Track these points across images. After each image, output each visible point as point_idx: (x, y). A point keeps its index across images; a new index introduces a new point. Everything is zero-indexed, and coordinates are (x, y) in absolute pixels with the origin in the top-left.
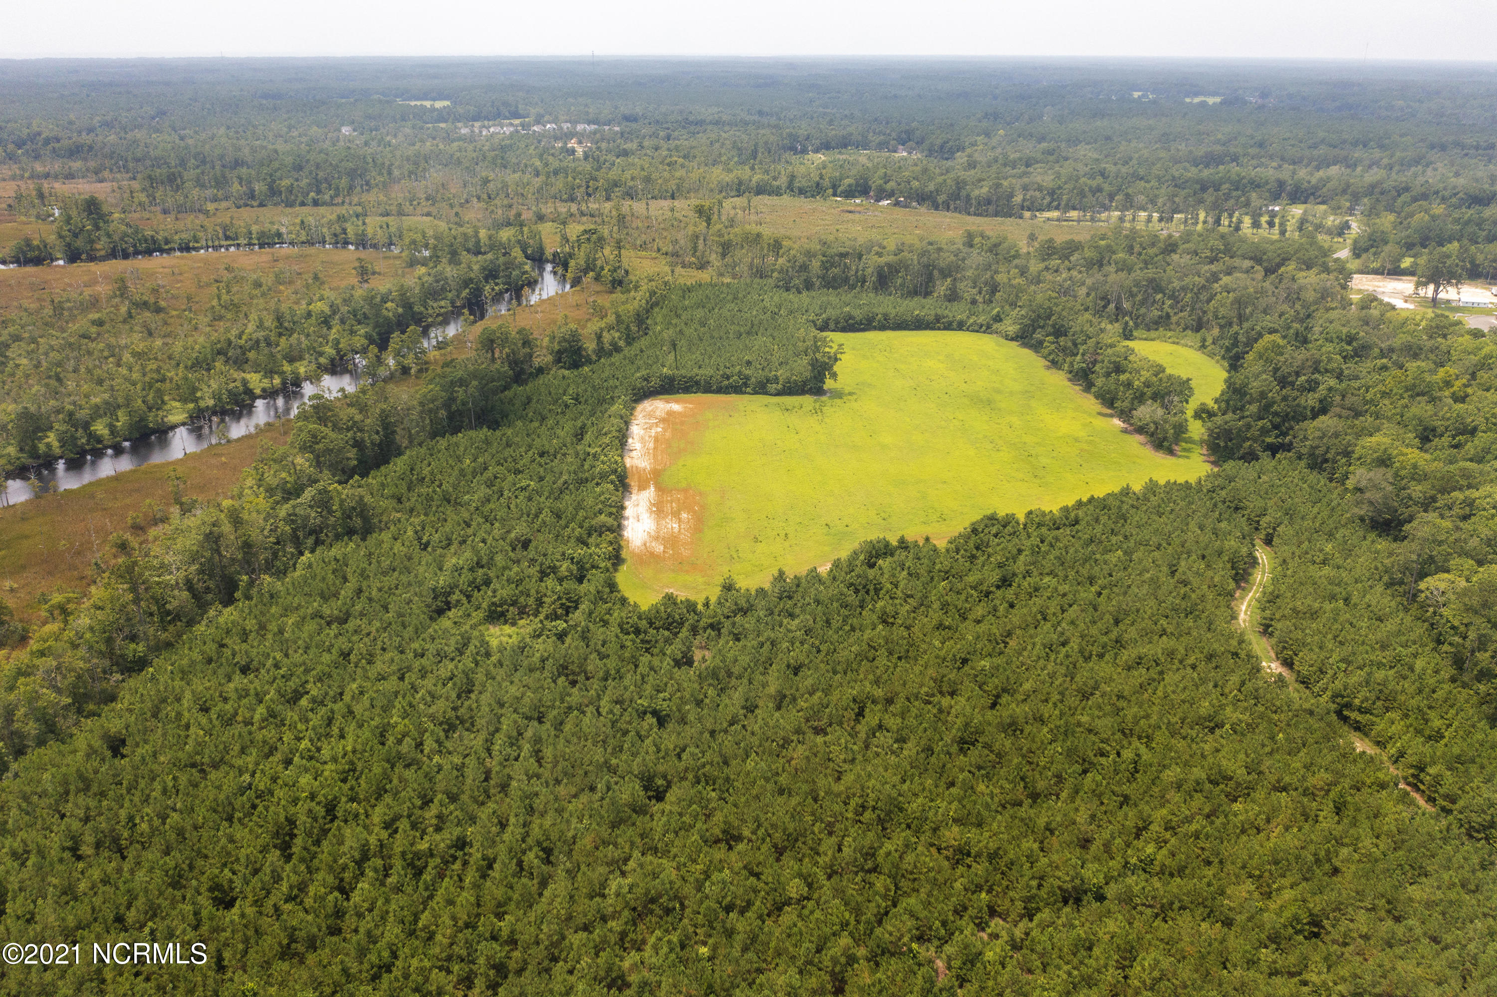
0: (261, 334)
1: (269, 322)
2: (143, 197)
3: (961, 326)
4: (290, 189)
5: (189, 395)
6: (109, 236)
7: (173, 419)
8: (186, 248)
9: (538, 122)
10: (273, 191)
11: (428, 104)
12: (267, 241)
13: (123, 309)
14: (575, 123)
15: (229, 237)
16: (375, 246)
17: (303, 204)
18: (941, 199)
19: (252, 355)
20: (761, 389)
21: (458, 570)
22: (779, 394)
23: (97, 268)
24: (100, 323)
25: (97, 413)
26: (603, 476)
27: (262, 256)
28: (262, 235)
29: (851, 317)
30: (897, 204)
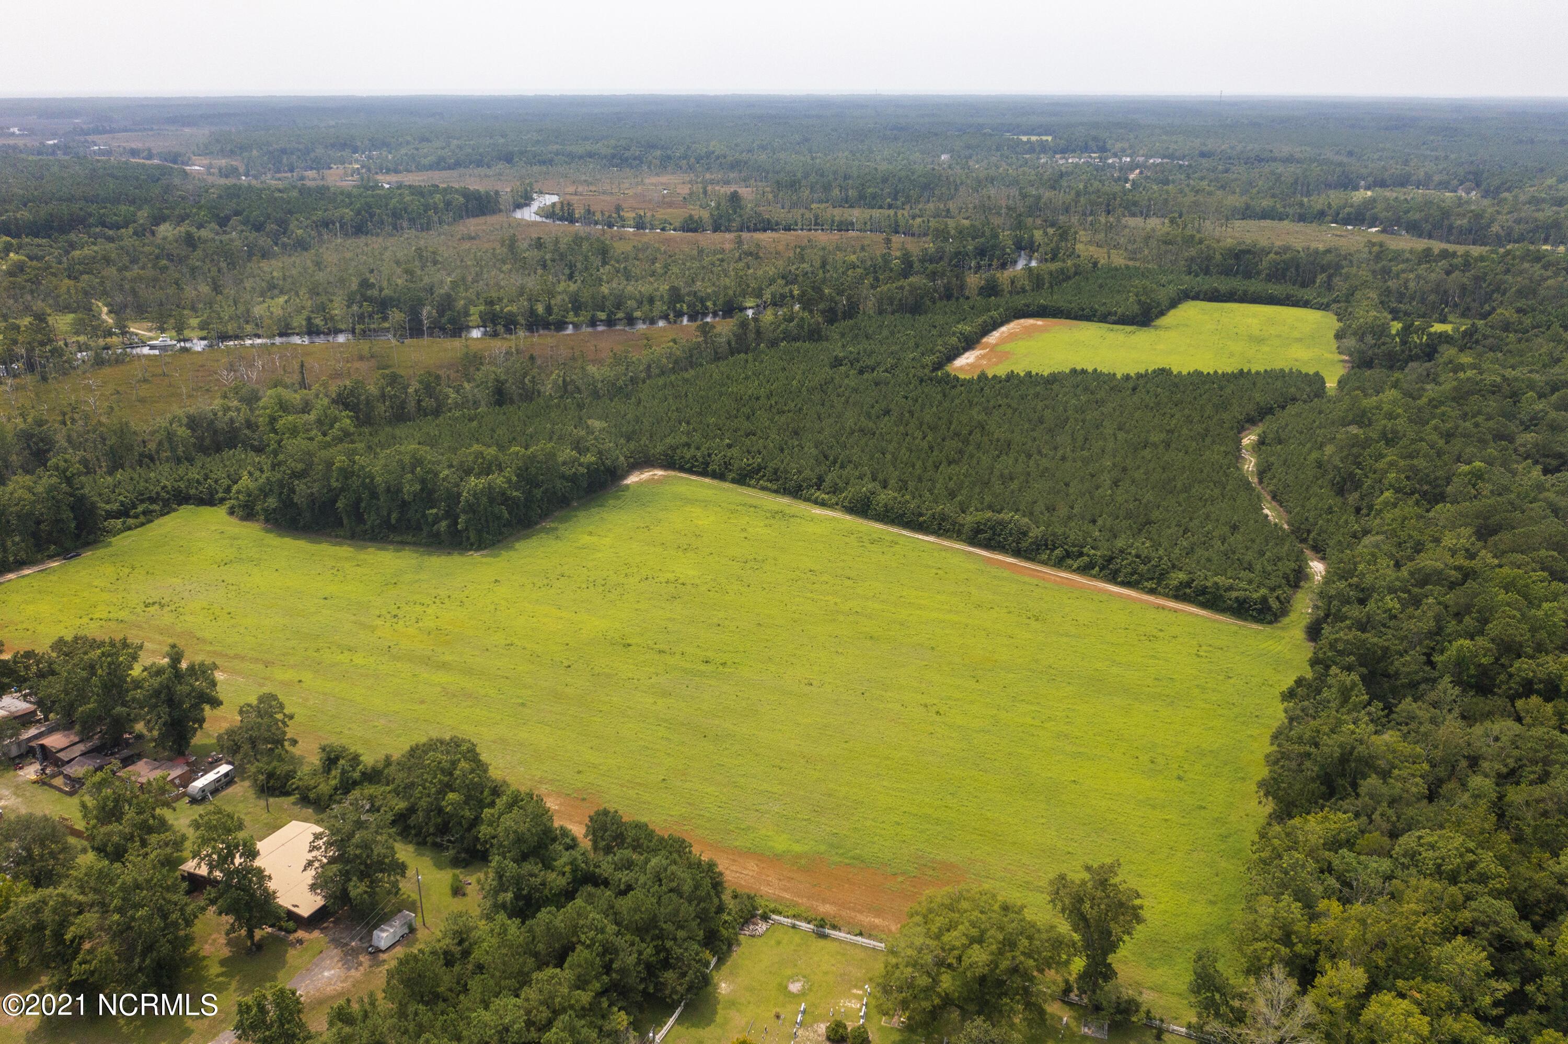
0: (810, 269)
1: (817, 264)
2: (770, 196)
3: (1306, 304)
4: (874, 196)
5: (758, 294)
6: (741, 216)
7: (748, 305)
8: (788, 229)
9: (1115, 155)
10: (862, 197)
11: (1025, 138)
12: (844, 226)
13: (737, 255)
14: (1148, 157)
15: (817, 223)
16: (913, 235)
17: (881, 207)
18: (1427, 227)
19: (800, 279)
20: (1104, 319)
21: (851, 352)
22: (1115, 323)
23: (728, 236)
24: (722, 260)
25: (708, 297)
26: (954, 334)
27: (835, 236)
28: (841, 223)
29: (1217, 290)
30: (1383, 231)
